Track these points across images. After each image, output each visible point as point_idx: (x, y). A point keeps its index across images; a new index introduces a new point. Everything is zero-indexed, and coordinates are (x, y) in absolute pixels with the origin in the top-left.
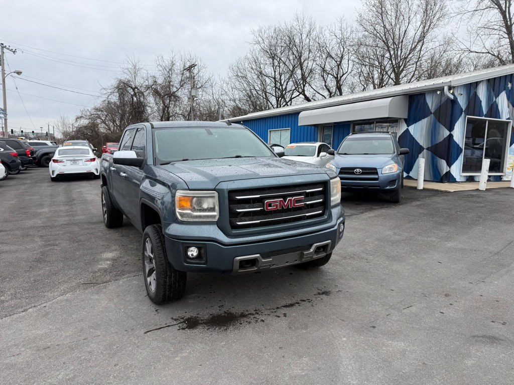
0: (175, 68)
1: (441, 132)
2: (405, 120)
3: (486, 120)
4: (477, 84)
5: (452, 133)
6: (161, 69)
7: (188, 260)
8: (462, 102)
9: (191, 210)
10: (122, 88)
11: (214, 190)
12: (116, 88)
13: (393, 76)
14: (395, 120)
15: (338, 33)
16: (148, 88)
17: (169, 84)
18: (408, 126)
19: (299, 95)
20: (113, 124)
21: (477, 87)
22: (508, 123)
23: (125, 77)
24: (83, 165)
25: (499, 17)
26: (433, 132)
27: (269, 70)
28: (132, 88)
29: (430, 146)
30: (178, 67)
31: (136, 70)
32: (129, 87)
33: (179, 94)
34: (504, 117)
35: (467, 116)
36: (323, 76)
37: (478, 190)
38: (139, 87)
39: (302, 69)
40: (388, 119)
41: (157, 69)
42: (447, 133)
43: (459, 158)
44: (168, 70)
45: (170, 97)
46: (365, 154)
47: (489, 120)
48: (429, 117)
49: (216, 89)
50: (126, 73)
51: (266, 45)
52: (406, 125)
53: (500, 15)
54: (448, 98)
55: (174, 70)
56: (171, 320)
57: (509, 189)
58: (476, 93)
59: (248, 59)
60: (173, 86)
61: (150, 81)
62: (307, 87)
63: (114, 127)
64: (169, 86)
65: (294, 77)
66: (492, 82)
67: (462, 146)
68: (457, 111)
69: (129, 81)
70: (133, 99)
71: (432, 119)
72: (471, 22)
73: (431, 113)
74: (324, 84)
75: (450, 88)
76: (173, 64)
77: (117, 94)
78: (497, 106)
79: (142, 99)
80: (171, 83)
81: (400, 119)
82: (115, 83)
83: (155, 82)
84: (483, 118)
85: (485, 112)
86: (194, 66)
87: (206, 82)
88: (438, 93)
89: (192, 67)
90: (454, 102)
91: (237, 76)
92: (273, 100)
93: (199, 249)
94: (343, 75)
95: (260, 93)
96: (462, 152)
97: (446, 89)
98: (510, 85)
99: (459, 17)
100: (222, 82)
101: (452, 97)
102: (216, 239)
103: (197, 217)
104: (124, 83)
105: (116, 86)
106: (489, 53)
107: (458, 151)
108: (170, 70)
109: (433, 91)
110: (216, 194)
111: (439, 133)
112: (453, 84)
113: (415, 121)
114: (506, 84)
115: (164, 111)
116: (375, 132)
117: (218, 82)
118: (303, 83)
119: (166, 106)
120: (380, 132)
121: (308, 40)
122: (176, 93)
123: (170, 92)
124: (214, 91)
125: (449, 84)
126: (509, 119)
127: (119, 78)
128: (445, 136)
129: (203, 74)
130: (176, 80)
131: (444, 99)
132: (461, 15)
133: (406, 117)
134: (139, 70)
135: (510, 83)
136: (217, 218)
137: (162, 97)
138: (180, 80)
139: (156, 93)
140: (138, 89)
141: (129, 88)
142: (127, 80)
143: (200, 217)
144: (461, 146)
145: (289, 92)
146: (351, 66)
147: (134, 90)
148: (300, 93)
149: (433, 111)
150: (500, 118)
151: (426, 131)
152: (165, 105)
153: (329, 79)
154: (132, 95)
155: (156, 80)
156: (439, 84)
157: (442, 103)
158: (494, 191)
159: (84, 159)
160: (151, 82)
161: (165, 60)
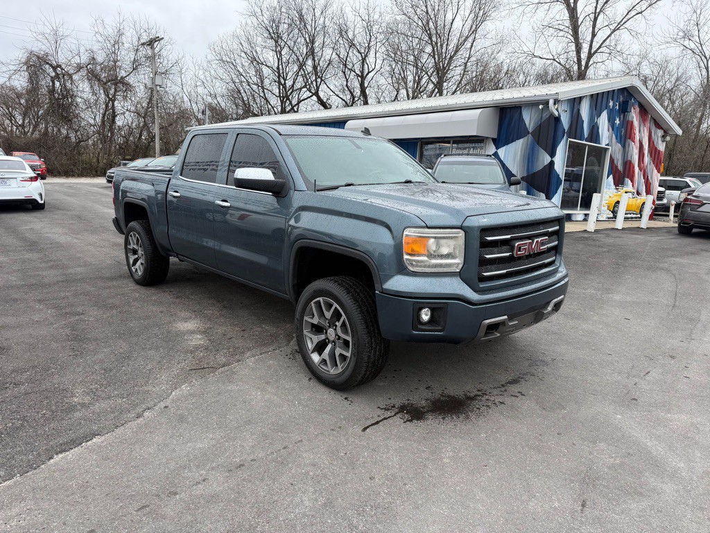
0: (124, 39)
1: (541, 158)
2: (494, 140)
3: (586, 145)
4: (581, 98)
5: (553, 159)
6: (100, 39)
7: (420, 327)
8: (565, 121)
9: (428, 257)
10: (36, 65)
11: (461, 228)
12: (26, 63)
13: (434, 79)
14: (479, 140)
15: (363, 12)
16: (79, 68)
17: (114, 66)
18: (497, 148)
19: (311, 96)
20: (11, 121)
21: (580, 103)
22: (606, 150)
23: (40, 47)
24: (19, 187)
25: (566, 15)
26: (530, 158)
27: (270, 57)
28: (51, 65)
29: (525, 175)
30: (129, 40)
31: (57, 38)
32: (48, 63)
33: (131, 80)
34: (603, 143)
35: (569, 139)
36: (344, 73)
37: (585, 231)
38: (63, 66)
39: (314, 59)
40: (470, 139)
41: (95, 39)
42: (547, 159)
43: (558, 191)
44: (112, 42)
45: (116, 84)
46: (470, 183)
47: (589, 145)
48: (526, 138)
49: (188, 77)
50: (41, 42)
51: (266, 19)
52: (494, 147)
53: (566, 12)
54: (552, 115)
55: (123, 44)
56: (380, 412)
57: (616, 231)
58: (579, 110)
59: (238, 37)
60: (120, 67)
61: (82, 58)
62: (323, 87)
63: (12, 127)
64: (115, 67)
65: (303, 70)
66: (595, 97)
67: (562, 177)
68: (560, 133)
69: (47, 55)
70: (54, 83)
71: (530, 140)
72: (535, 17)
73: (528, 133)
74: (345, 83)
75: (556, 101)
76: (120, 34)
77: (26, 73)
78: (598, 128)
79: (68, 85)
80: (118, 64)
81: (487, 138)
82: (22, 56)
83: (94, 59)
84: (584, 142)
85: (586, 135)
86: (159, 40)
87: (173, 66)
88: (541, 107)
89: (156, 41)
90: (558, 119)
91: (222, 60)
92: (275, 101)
93: (432, 310)
94: (369, 72)
95: (255, 87)
96: (561, 184)
97: (551, 102)
98: (611, 104)
99: (521, 9)
100: (197, 68)
101: (556, 113)
102: (462, 296)
103: (436, 266)
104: (38, 57)
105: (23, 60)
106: (554, 60)
107: (557, 182)
108: (117, 42)
109: (533, 104)
110: (461, 234)
111: (538, 159)
112: (560, 97)
113: (507, 142)
114: (608, 102)
115: (107, 106)
116: (451, 155)
117: (191, 66)
118: (316, 80)
119: (110, 99)
120: (459, 155)
121: (322, 19)
122: (127, 79)
123: (117, 77)
124: (184, 80)
125: (556, 97)
126: (607, 145)
127: (29, 47)
128: (546, 164)
129: (169, 53)
130: (126, 57)
131: (546, 115)
132: (524, 7)
133: (495, 137)
134: (63, 37)
135: (612, 100)
136: (461, 266)
137: (103, 84)
138: (132, 59)
139: (93, 76)
140: (62, 69)
141: (47, 66)
142: (42, 53)
143: (441, 266)
144: (560, 176)
145: (296, 90)
146: (379, 62)
147: (54, 68)
148: (313, 94)
149: (530, 131)
150: (599, 144)
151: (521, 156)
152: (108, 97)
153: (352, 77)
154: (52, 77)
155: (95, 56)
156: (543, 96)
157: (543, 121)
158: (602, 232)
159: (20, 177)
160: (84, 59)
161: (107, 26)
